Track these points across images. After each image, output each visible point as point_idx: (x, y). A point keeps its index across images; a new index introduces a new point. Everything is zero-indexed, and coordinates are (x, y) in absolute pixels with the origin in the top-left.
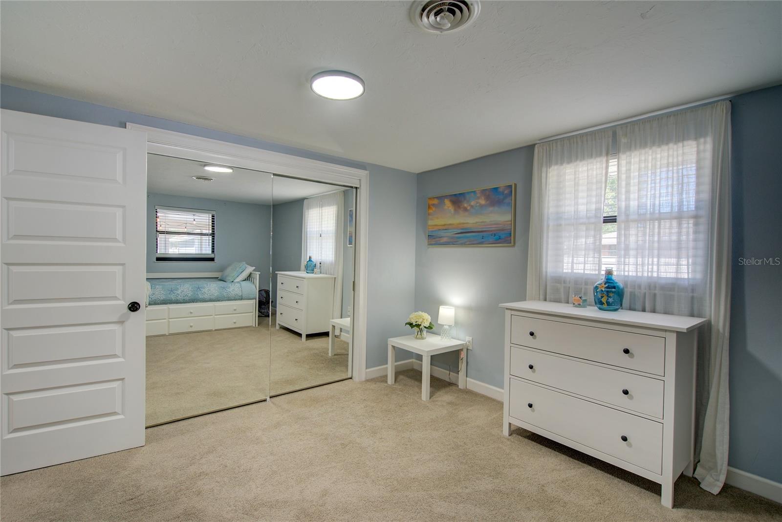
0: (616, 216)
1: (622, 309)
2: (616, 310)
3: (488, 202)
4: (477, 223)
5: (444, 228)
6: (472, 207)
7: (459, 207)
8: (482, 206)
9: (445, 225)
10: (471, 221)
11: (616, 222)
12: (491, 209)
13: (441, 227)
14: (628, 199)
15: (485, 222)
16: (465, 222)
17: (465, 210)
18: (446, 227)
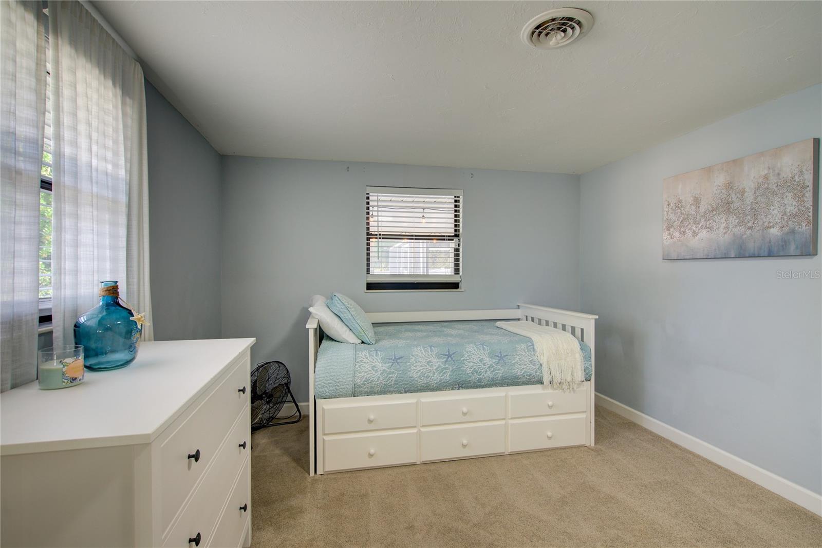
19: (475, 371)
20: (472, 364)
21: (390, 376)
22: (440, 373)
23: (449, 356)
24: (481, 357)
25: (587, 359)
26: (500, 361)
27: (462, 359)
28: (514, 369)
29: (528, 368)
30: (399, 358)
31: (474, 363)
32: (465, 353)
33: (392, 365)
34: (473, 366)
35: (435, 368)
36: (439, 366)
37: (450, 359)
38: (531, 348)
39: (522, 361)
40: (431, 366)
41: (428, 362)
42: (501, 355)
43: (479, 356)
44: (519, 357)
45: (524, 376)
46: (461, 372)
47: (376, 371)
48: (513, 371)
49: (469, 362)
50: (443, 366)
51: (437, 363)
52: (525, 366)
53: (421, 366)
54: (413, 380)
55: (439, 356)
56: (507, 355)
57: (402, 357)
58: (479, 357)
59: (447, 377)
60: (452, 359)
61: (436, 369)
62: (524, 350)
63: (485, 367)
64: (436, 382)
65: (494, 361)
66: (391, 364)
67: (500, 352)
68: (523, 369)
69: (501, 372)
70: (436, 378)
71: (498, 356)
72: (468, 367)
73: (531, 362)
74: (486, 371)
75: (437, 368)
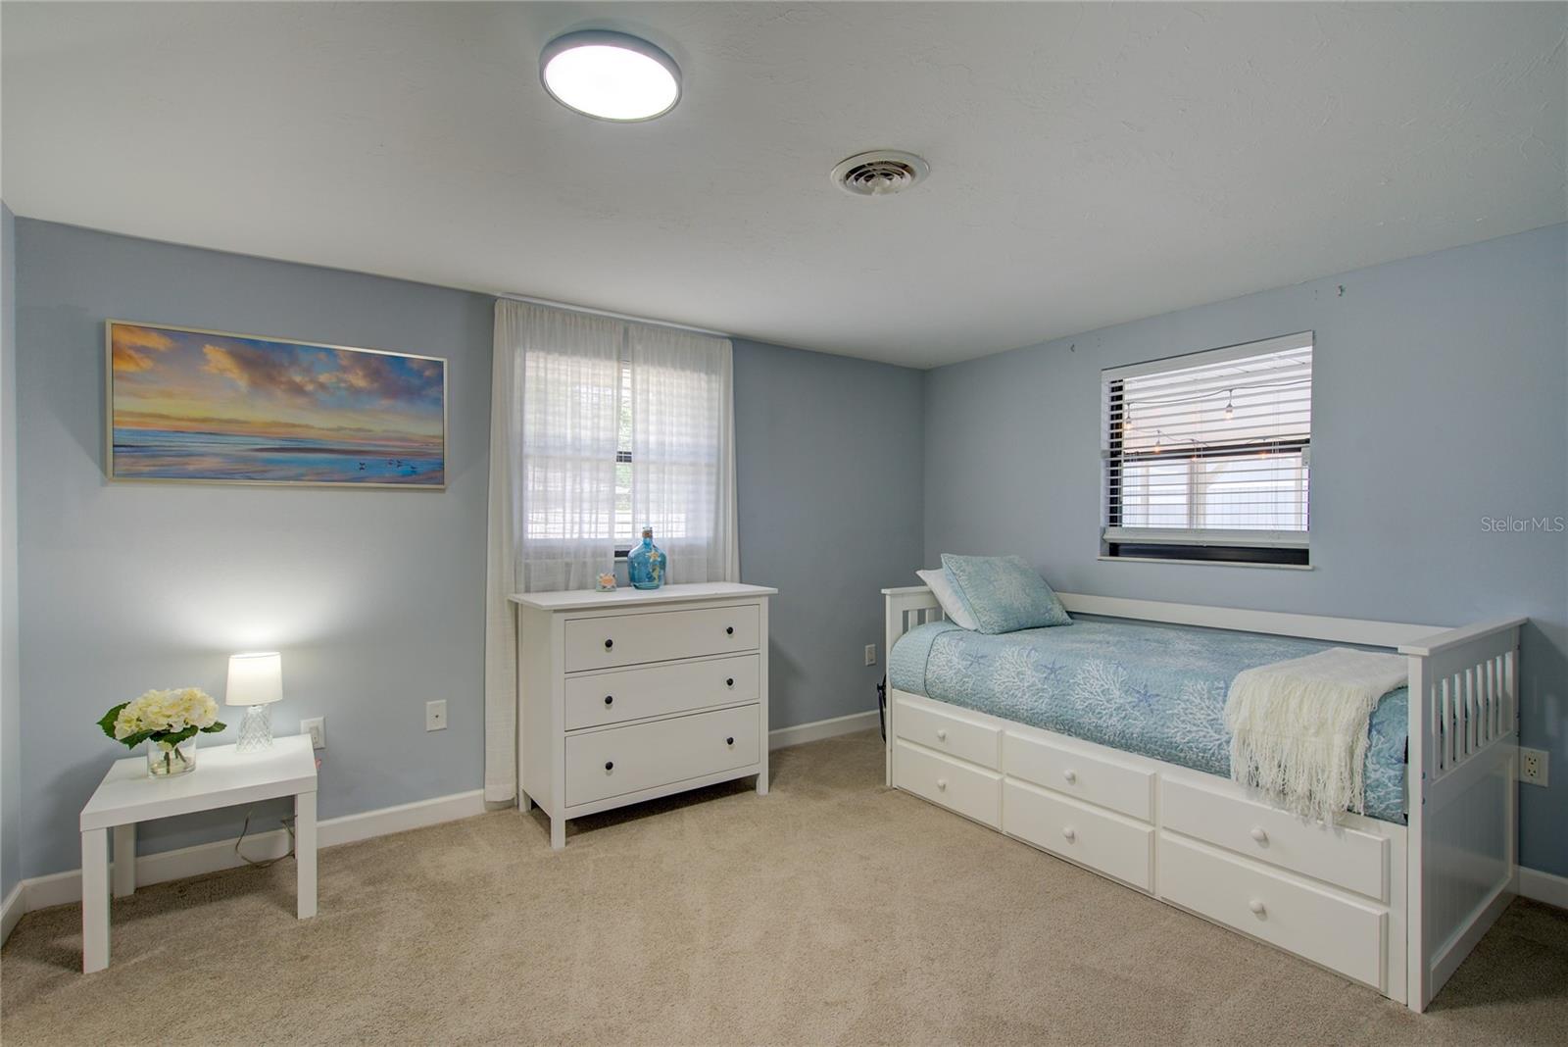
0: (630, 453)
1: (666, 584)
2: (657, 587)
3: (376, 385)
4: (340, 429)
5: (205, 427)
6: (322, 386)
7: (271, 379)
8: (355, 391)
9: (204, 420)
10: (320, 423)
11: (630, 461)
12: (385, 403)
13: (189, 424)
14: (647, 432)
15: (370, 431)
16: (297, 423)
17: (297, 390)
18: (215, 430)
19: (1090, 709)
20: (1087, 695)
21: (966, 680)
22: (1034, 695)
23: (1053, 670)
24: (1107, 687)
25: (1383, 761)
26: (1141, 704)
27: (1071, 681)
28: (1168, 727)
29: (1202, 734)
30: (982, 657)
31: (1092, 693)
32: (1079, 671)
33: (971, 665)
34: (1087, 699)
35: (1026, 684)
36: (1033, 685)
37: (1053, 676)
38: (1219, 695)
39: (1191, 716)
40: (1022, 680)
41: (1018, 673)
42: (1147, 692)
43: (1102, 682)
44: (1184, 706)
45: (1191, 748)
46: (1064, 704)
47: (951, 668)
48: (1166, 730)
49: (1084, 690)
50: (1040, 686)
51: (1032, 677)
52: (1195, 728)
53: (1008, 677)
54: (994, 695)
55: (1037, 667)
56: (1158, 695)
57: (986, 657)
58: (1102, 685)
59: (1043, 706)
60: (1056, 677)
61: (1028, 687)
62: (1200, 694)
63: (1109, 706)
64: (1025, 707)
65: (1130, 699)
66: (969, 663)
67: (1146, 686)
68: (1189, 732)
69: (1138, 725)
70: (1026, 702)
71: (1138, 692)
72: (1079, 699)
73: (1213, 722)
74: (1111, 715)
75: (1030, 686)
